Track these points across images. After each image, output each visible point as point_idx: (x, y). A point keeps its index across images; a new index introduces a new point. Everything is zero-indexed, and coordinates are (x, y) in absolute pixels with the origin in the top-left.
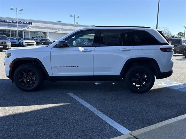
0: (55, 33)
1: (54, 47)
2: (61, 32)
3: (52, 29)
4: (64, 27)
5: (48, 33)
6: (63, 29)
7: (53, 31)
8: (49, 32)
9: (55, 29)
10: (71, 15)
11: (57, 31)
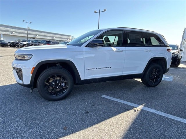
0: (9, 35)
1: (86, 46)
2: (14, 34)
3: (6, 31)
4: (17, 31)
5: (1, 35)
6: (16, 32)
7: (7, 33)
8: (3, 34)
9: (8, 31)
10: (24, 21)
11: (11, 33)
